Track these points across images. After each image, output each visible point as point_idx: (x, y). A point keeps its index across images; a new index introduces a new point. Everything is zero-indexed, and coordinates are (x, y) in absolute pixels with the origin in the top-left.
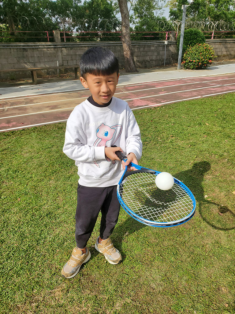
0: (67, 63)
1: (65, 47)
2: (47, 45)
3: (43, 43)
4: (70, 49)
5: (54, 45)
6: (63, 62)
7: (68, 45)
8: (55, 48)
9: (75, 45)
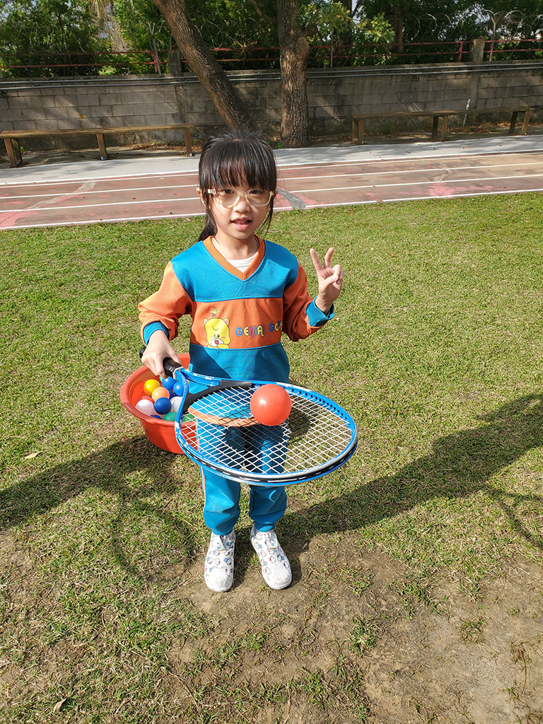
0: (483, 104)
1: (488, 72)
2: (455, 69)
3: (450, 65)
4: (496, 76)
5: (467, 68)
6: (476, 102)
7: (495, 67)
8: (468, 73)
9: (508, 67)
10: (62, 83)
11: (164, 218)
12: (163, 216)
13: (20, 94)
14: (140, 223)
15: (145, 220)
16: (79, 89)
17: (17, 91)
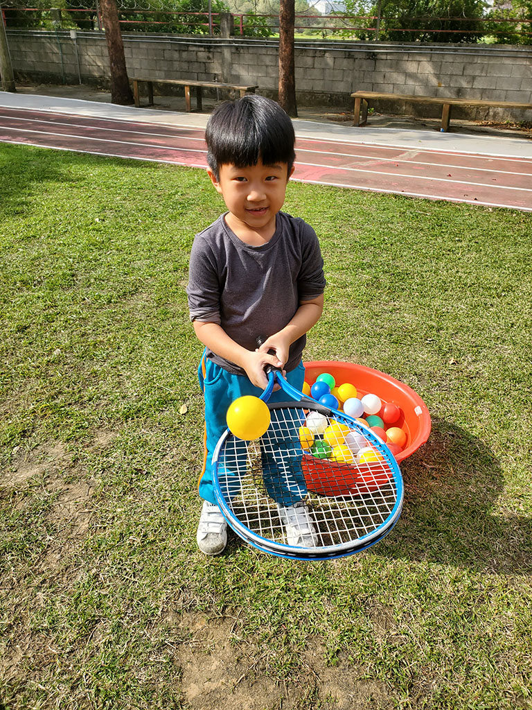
10: (431, 49)
11: (465, 203)
12: (464, 201)
13: (389, 57)
14: (436, 202)
15: (443, 201)
16: (446, 57)
17: (387, 53)
